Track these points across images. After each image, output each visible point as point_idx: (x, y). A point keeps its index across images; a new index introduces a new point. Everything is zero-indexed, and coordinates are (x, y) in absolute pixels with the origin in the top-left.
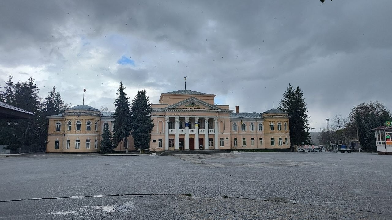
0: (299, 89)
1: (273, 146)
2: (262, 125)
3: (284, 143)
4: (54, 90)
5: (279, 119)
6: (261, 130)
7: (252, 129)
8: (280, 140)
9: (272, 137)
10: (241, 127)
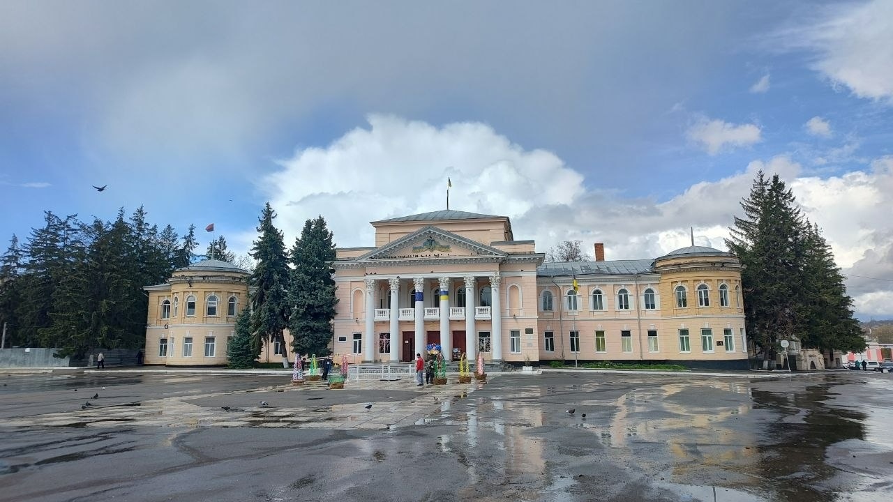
0: (779, 181)
1: (686, 351)
2: (656, 292)
3: (719, 343)
4: (191, 232)
5: (701, 274)
6: (653, 306)
7: (624, 304)
8: (707, 336)
9: (683, 328)
10: (591, 299)
